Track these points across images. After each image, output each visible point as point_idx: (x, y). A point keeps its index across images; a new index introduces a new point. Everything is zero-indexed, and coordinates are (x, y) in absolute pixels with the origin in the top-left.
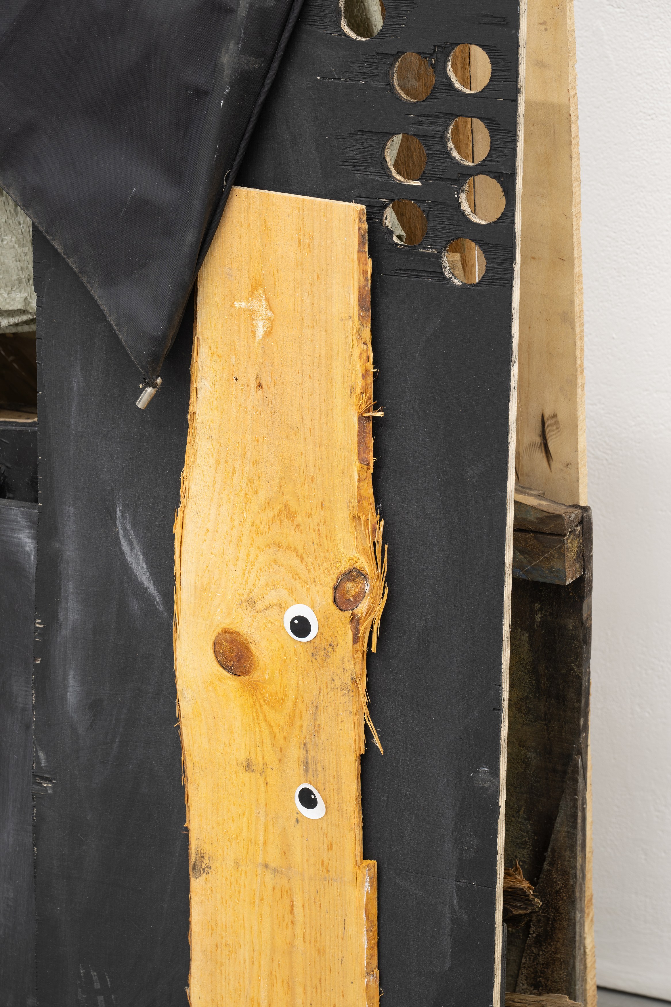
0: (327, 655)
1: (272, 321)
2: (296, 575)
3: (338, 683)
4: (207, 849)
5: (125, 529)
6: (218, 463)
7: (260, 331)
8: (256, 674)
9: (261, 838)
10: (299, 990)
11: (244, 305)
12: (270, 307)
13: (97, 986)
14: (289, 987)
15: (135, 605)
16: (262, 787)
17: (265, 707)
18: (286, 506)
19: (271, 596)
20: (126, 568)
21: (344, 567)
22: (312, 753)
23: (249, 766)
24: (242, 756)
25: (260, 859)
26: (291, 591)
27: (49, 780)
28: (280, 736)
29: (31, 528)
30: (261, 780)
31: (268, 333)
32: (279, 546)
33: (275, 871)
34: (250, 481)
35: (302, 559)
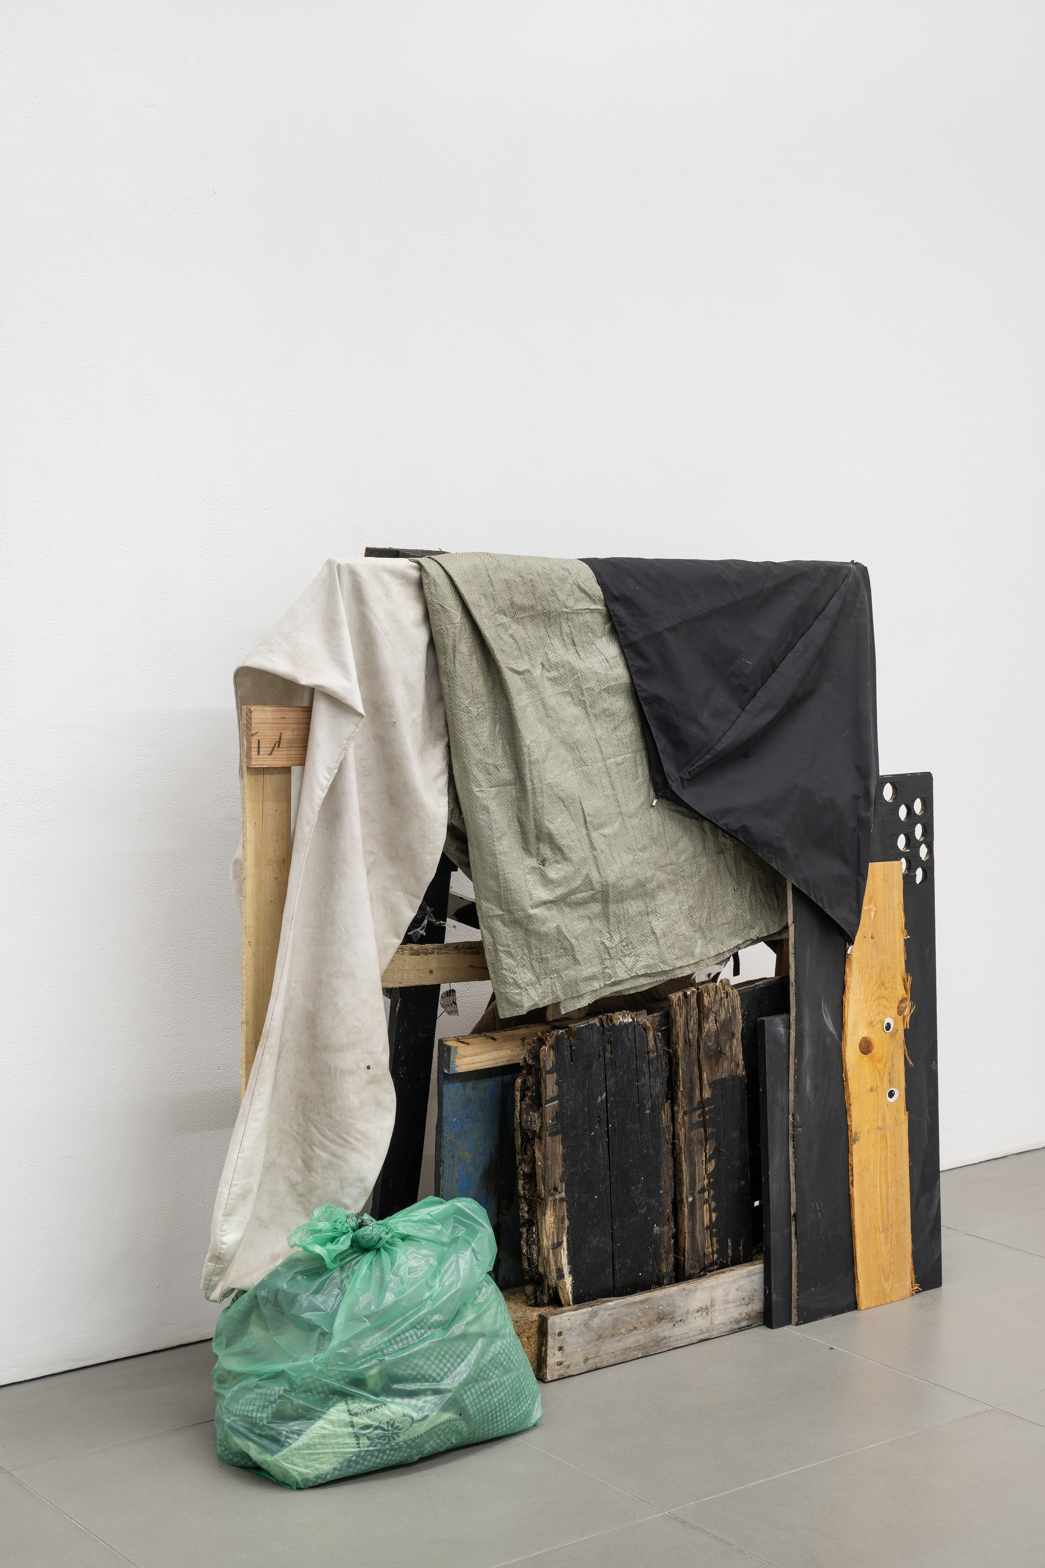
0: (896, 1035)
1: (876, 911)
2: (886, 1007)
3: (899, 1044)
4: (858, 1130)
5: (825, 1010)
6: (860, 972)
7: (872, 916)
8: (874, 1051)
9: (876, 1117)
10: (889, 1174)
11: (867, 908)
12: (875, 906)
13: (818, 1209)
14: (886, 1174)
15: (828, 1040)
16: (876, 1095)
17: (877, 1063)
18: (882, 981)
19: (878, 1018)
20: (825, 1026)
21: (900, 998)
22: (892, 1076)
23: (872, 1090)
24: (869, 1087)
25: (876, 1126)
26: (884, 1014)
27: (800, 1127)
28: (882, 1073)
29: (783, 1023)
30: (876, 1093)
31: (875, 916)
32: (880, 997)
33: (881, 1128)
34: (870, 975)
35: (887, 1000)
